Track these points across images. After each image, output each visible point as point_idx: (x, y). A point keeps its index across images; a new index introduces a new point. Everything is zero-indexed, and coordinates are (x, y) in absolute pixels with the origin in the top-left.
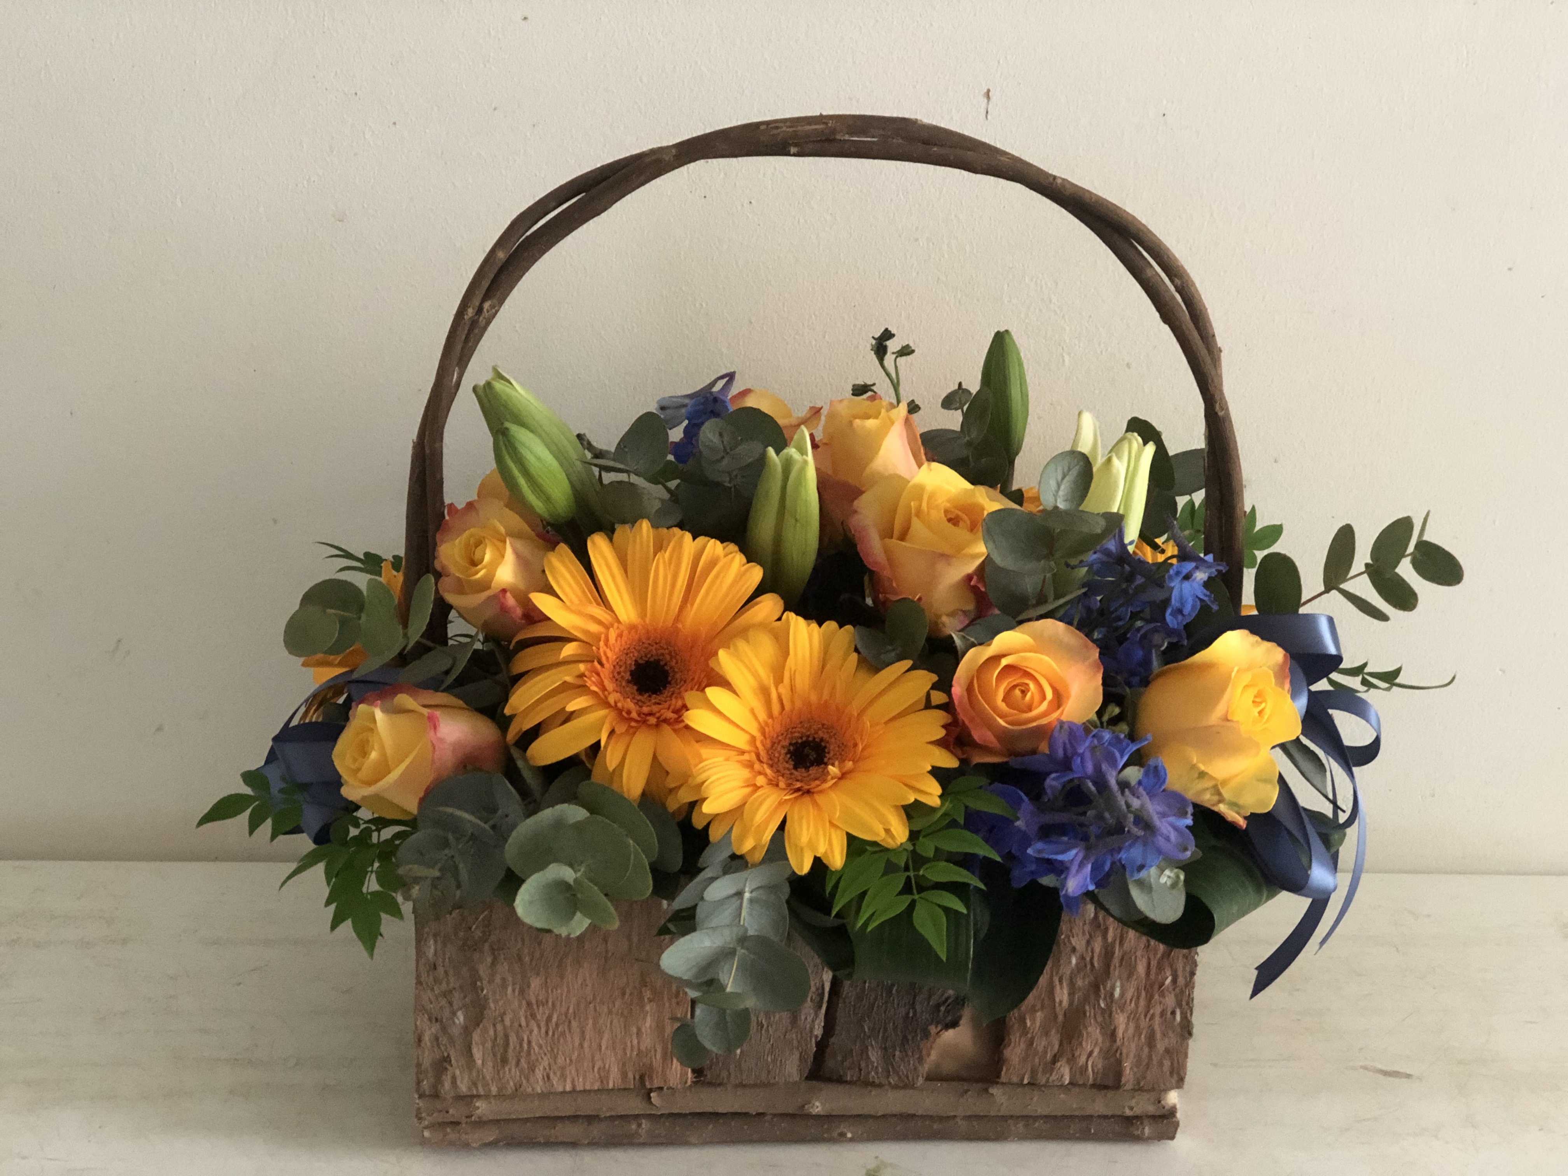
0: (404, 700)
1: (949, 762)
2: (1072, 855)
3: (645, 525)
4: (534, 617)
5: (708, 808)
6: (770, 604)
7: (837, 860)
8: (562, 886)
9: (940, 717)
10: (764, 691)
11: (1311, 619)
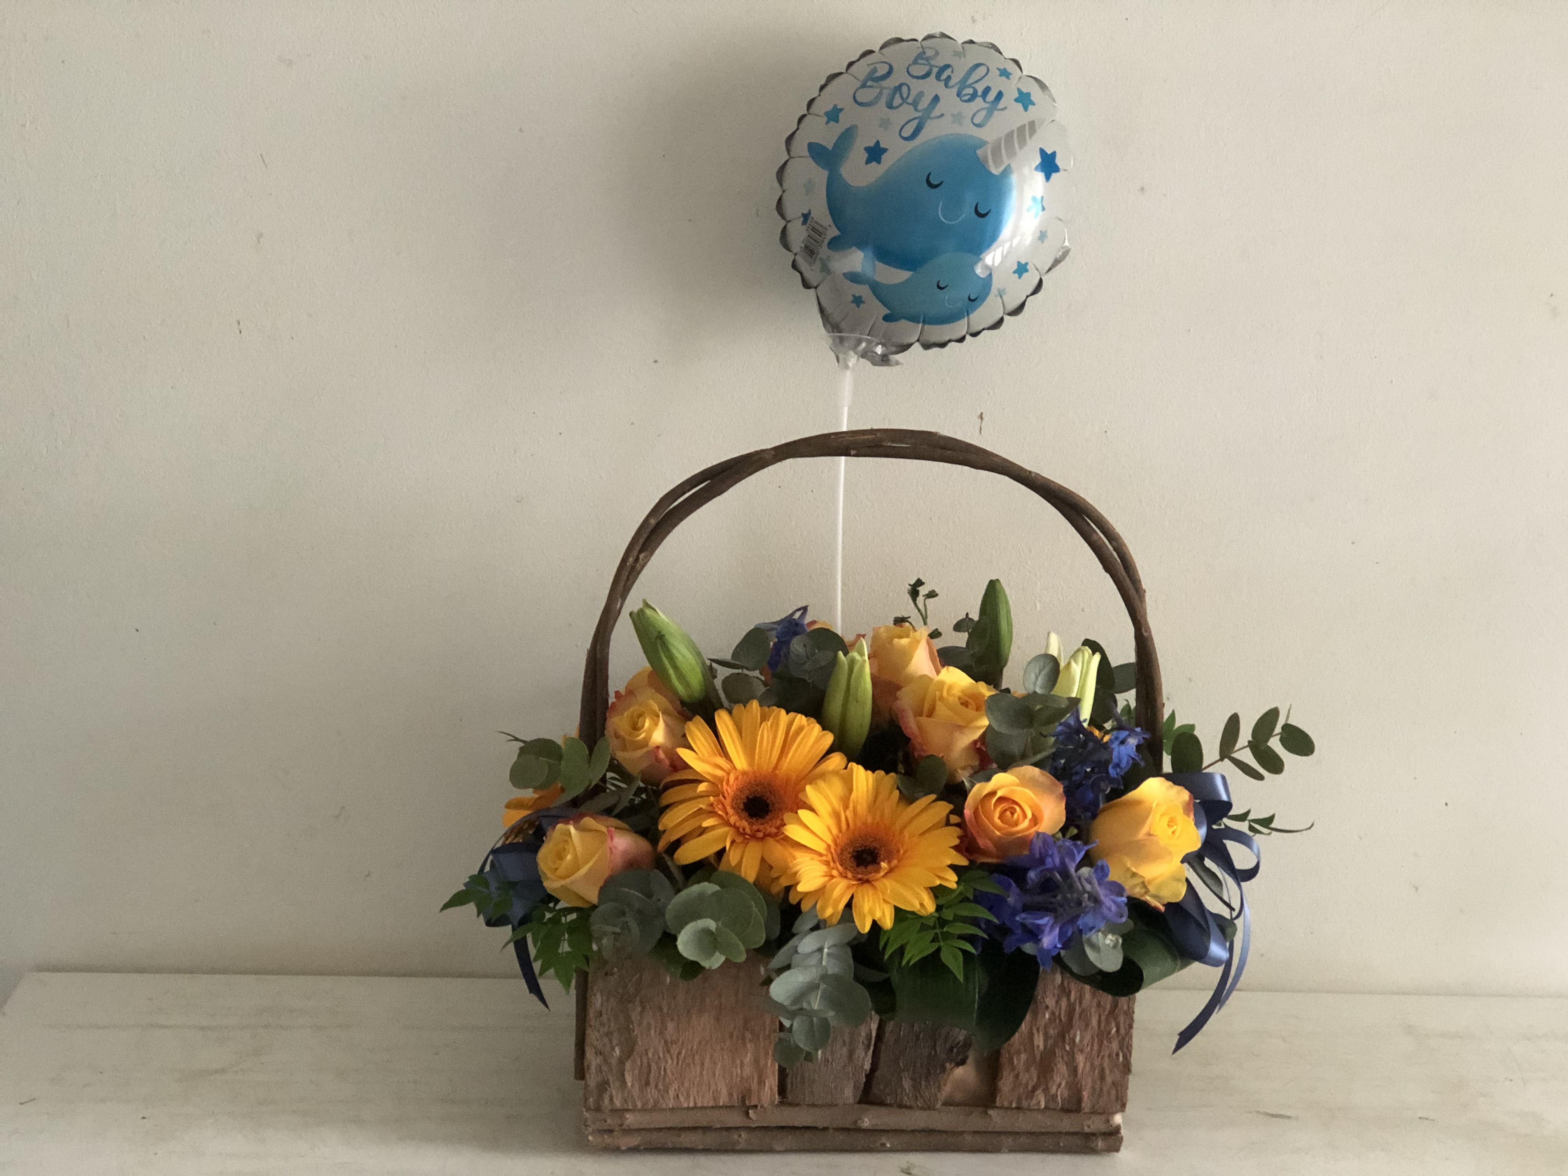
0: (588, 821)
1: (963, 862)
2: (1045, 920)
3: (755, 704)
4: (679, 765)
5: (800, 888)
6: (837, 760)
7: (888, 923)
8: (707, 932)
9: (957, 831)
10: (836, 815)
11: (1210, 776)
